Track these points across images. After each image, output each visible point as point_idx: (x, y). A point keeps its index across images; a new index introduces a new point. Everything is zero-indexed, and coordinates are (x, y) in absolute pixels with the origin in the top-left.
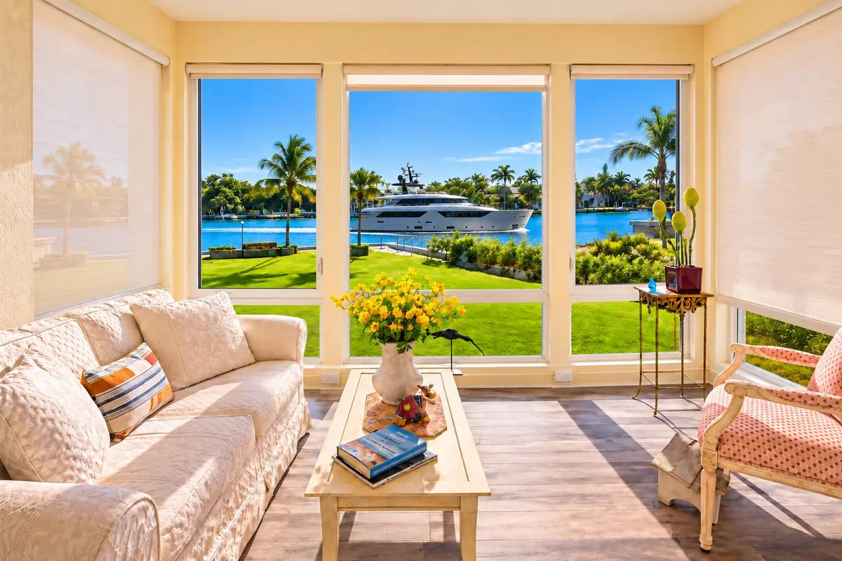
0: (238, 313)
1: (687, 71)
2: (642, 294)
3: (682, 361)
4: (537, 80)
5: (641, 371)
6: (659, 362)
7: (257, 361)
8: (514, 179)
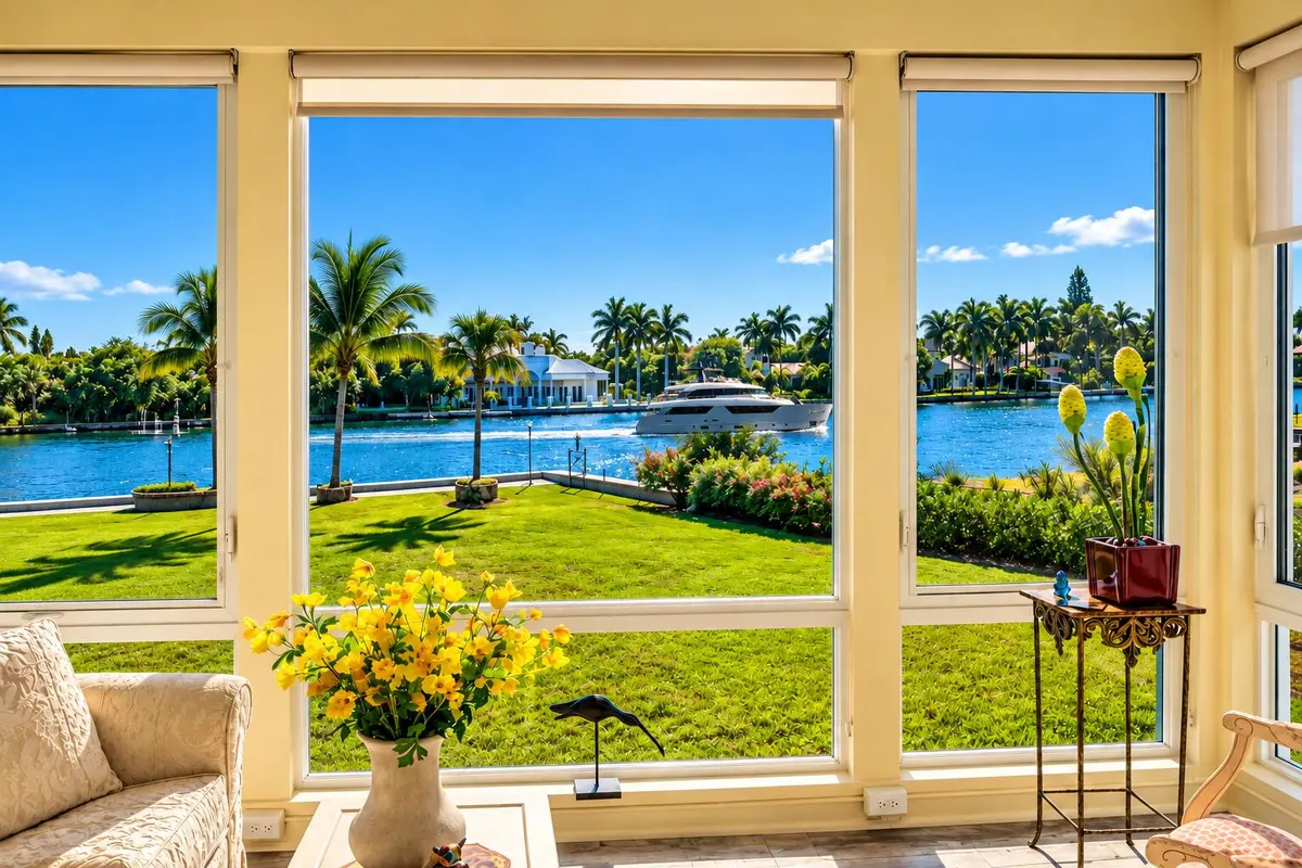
0: (77, 669)
1: (1183, 72)
2: (1040, 608)
3: (1129, 764)
4: (819, 92)
5: (1040, 791)
6: (1087, 767)
7: (125, 785)
8: (799, 331)
